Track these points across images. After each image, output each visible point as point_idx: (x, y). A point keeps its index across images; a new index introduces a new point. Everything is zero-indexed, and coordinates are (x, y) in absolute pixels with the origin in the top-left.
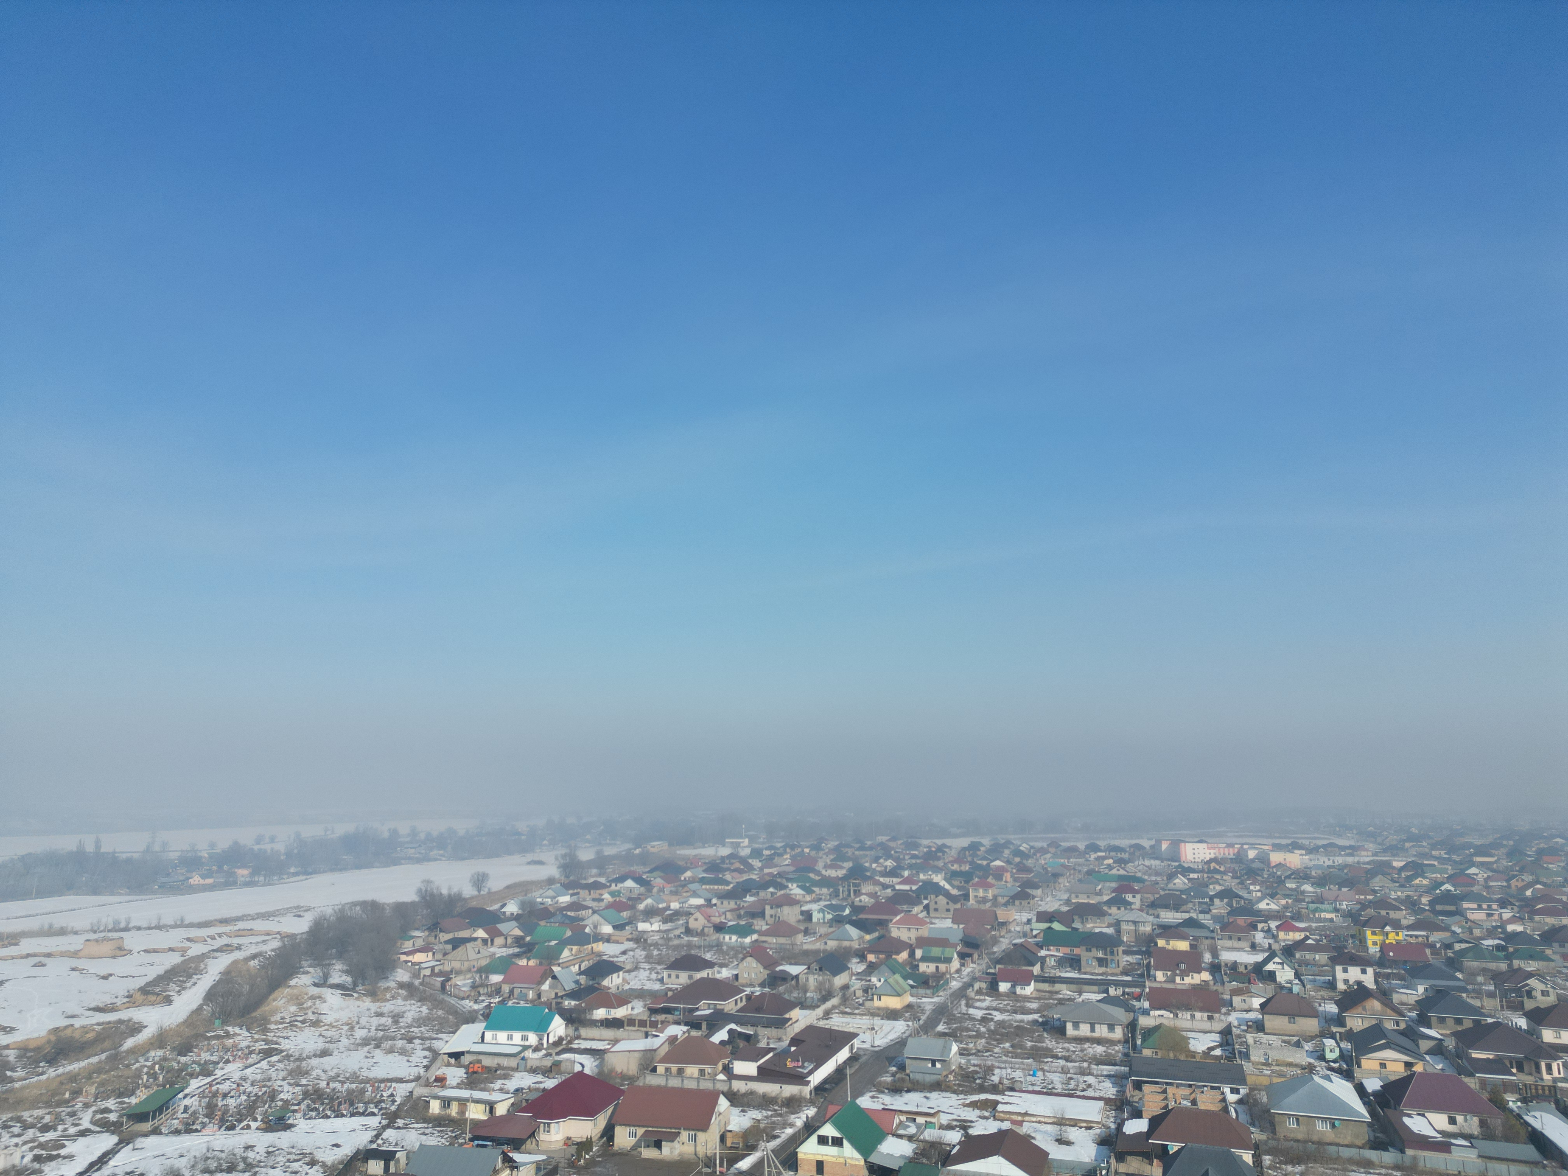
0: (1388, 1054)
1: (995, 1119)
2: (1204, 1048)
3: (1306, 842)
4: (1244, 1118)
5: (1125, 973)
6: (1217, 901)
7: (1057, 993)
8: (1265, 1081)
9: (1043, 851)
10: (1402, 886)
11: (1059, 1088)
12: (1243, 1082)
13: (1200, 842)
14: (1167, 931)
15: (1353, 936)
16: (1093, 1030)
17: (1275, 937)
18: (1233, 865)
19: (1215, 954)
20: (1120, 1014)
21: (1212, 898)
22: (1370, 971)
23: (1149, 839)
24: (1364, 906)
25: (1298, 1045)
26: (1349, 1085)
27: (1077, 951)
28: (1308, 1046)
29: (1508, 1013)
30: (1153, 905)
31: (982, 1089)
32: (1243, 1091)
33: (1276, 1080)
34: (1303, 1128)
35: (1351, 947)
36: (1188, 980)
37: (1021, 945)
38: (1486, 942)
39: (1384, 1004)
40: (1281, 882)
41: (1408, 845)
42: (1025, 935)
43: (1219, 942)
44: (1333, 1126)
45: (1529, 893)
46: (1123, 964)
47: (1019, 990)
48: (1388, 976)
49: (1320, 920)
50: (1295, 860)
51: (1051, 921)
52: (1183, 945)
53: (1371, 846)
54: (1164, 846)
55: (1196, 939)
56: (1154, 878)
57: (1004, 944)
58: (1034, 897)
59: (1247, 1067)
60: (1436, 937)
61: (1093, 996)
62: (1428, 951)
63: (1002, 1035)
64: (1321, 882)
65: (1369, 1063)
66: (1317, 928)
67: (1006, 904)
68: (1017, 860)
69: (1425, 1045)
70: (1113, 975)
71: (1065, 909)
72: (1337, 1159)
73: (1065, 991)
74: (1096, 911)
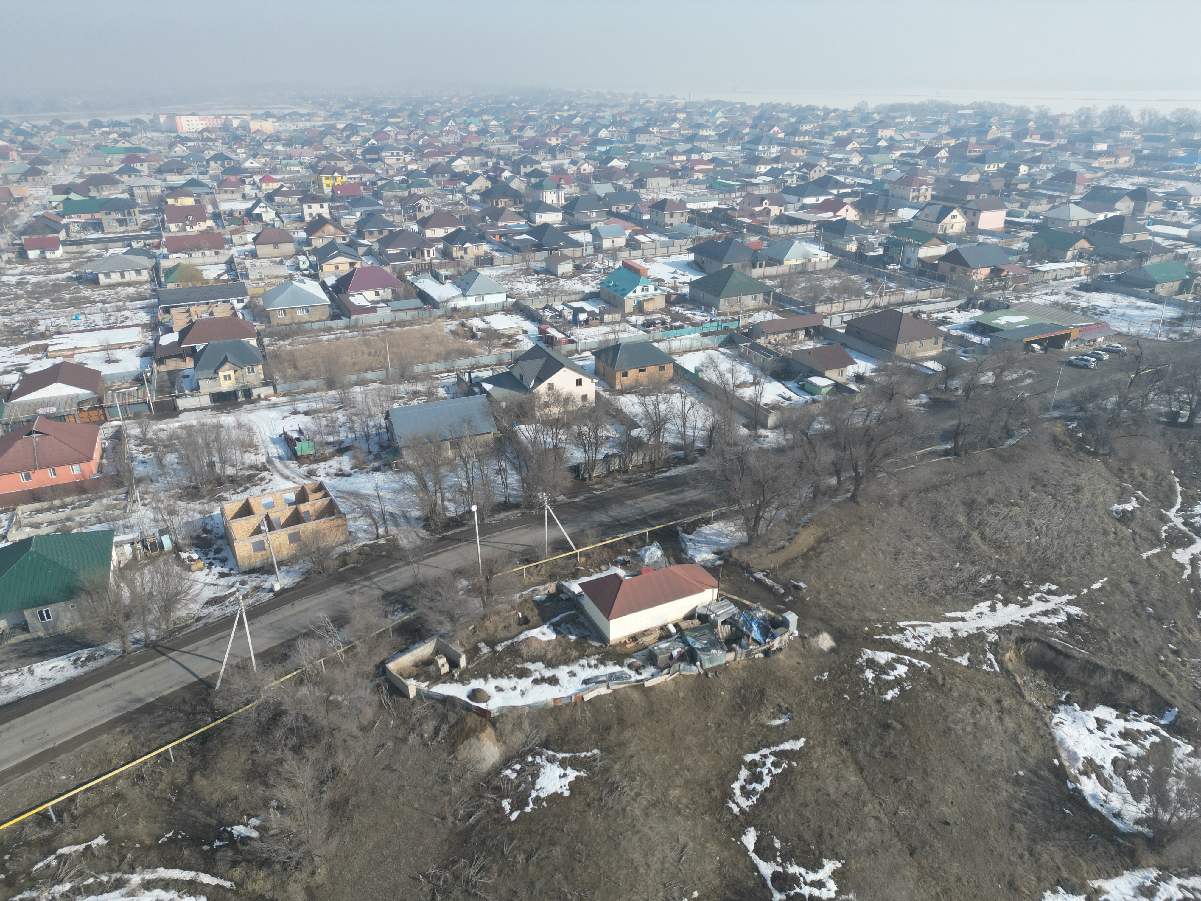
0: (340, 259)
1: (48, 357)
2: (215, 276)
3: (276, 112)
4: (248, 318)
5: (144, 228)
6: (212, 163)
7: (85, 252)
8: (260, 291)
9: (47, 129)
10: (344, 142)
11: (101, 324)
12: (246, 294)
13: (193, 114)
14: (175, 191)
15: (313, 182)
16: (123, 276)
17: (259, 188)
18: (222, 133)
19: (215, 205)
20: (146, 262)
21: (208, 162)
22: (326, 205)
23: (148, 114)
24: (319, 159)
25: (281, 263)
26: (316, 284)
27: (97, 216)
28: (288, 263)
29: (408, 223)
30: (159, 171)
31: (30, 338)
32: (246, 300)
33: (268, 289)
34: (289, 316)
35: (312, 190)
36: (196, 228)
37: (43, 216)
38: (395, 178)
39: (335, 227)
40: (260, 144)
41: (347, 111)
42: (45, 207)
43: (217, 196)
44: (308, 311)
45: (420, 143)
46: (140, 222)
47: (48, 255)
48: (337, 208)
49: (290, 172)
50: (269, 126)
51: (68, 193)
52: (189, 202)
53: (322, 113)
54: (162, 119)
55: (199, 195)
56: (157, 148)
57: (24, 218)
58: (46, 173)
59: (247, 283)
60: (367, 178)
61: (119, 250)
62: (362, 188)
63: (40, 293)
64: (289, 143)
65: (328, 267)
66: (289, 179)
67: (18, 181)
68: (21, 139)
69: (361, 250)
70: (133, 231)
71: (79, 181)
72: (312, 330)
73: (92, 250)
74: (109, 180)
